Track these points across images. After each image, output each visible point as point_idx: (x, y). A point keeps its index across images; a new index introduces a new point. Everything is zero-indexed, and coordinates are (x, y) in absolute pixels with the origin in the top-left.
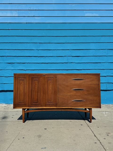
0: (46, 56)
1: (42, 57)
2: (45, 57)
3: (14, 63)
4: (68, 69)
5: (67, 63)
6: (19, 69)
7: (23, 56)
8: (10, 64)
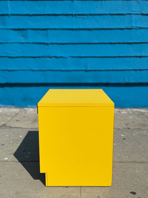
0: (88, 13)
1: (81, 16)
2: (85, 17)
3: (26, 29)
4: (132, 42)
5: (131, 29)
6: (36, 41)
7: (42, 13)
8: (19, 32)
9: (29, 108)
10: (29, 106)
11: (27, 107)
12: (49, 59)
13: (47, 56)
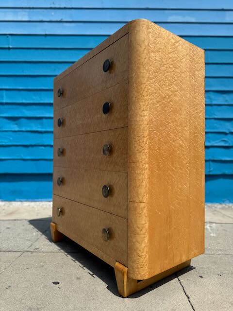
9: (17, 201)
10: (17, 200)
11: (15, 201)
12: (43, 148)
13: (40, 144)
